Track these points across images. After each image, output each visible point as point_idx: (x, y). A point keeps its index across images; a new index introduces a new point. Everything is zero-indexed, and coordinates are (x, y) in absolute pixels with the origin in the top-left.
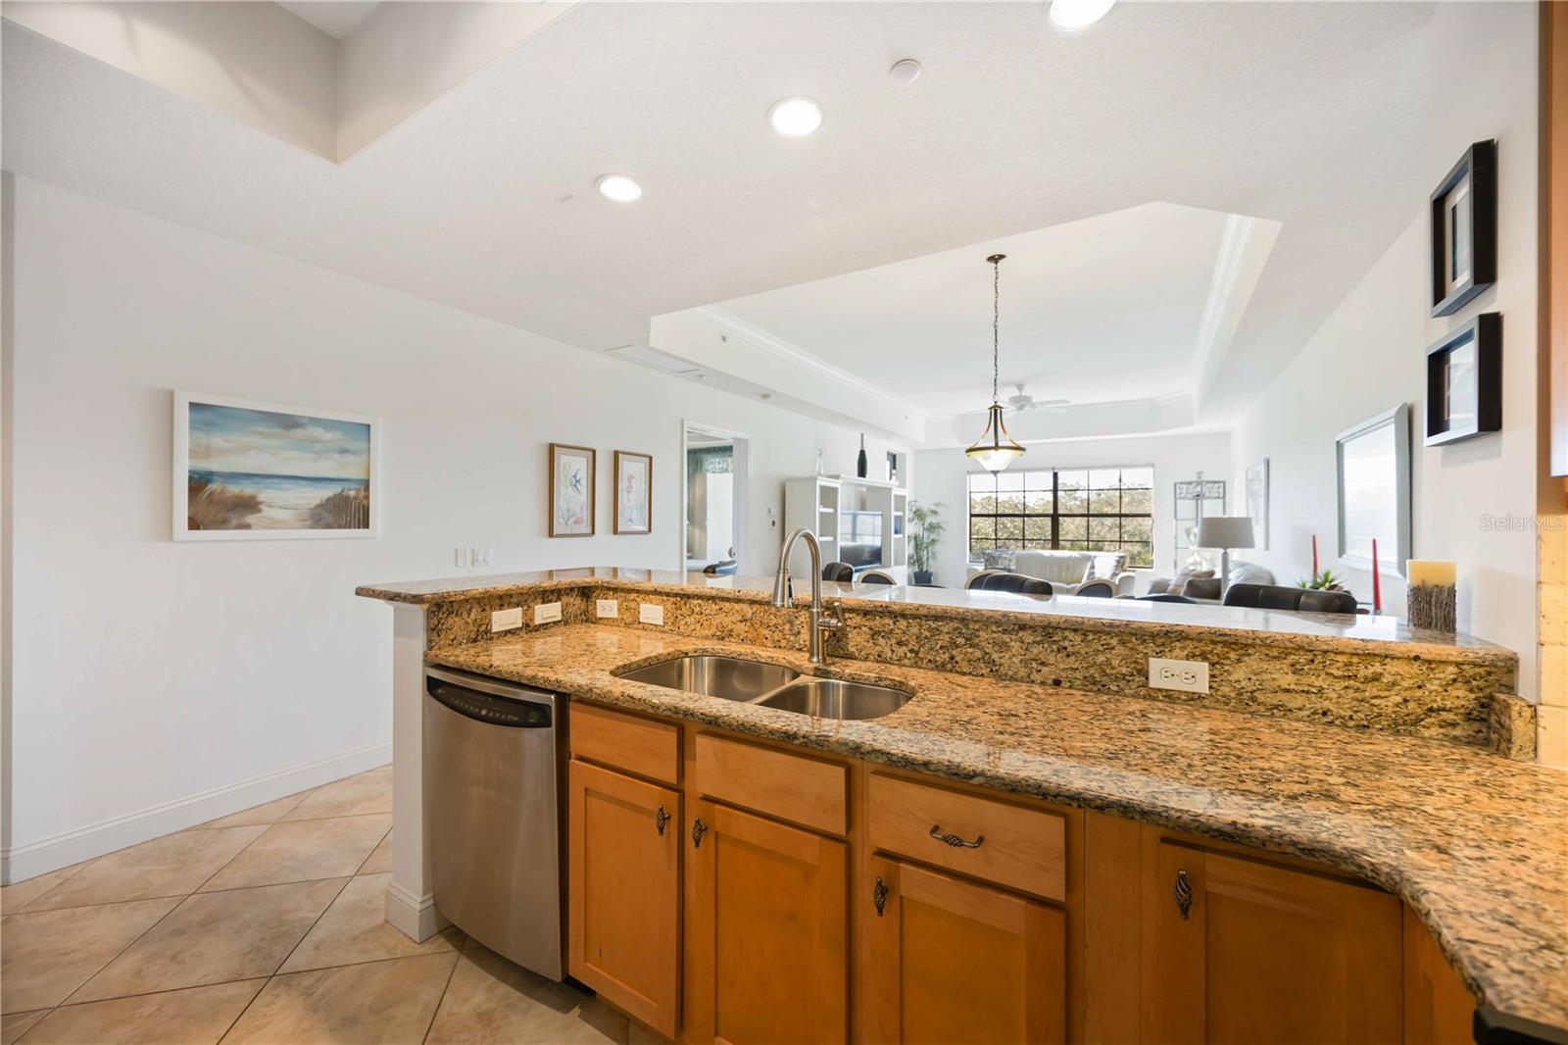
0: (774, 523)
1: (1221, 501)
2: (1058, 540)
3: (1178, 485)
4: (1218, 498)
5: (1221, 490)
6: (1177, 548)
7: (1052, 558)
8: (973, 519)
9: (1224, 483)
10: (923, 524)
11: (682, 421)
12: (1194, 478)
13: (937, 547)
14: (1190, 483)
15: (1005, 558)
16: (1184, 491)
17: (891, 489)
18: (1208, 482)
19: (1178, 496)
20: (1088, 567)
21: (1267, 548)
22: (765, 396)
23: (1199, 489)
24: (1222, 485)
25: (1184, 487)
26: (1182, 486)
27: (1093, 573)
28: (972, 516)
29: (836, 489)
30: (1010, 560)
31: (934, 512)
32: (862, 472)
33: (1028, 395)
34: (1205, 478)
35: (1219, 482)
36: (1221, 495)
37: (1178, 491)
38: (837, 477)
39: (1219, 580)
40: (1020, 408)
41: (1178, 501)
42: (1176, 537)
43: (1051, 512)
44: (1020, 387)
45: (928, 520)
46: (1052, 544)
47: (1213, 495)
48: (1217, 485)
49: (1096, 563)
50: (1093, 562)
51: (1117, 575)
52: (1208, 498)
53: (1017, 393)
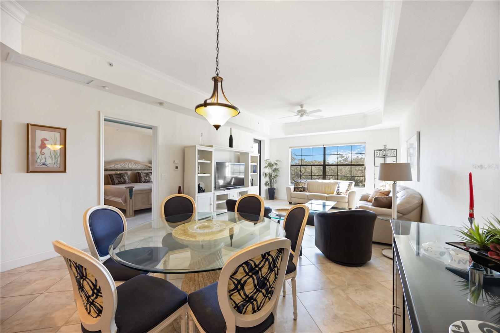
0: (177, 168)
1: (395, 158)
2: (325, 175)
3: (375, 151)
4: (394, 156)
5: (395, 153)
6: (375, 179)
7: (322, 183)
8: (292, 167)
9: (396, 150)
10: (272, 169)
11: (99, 112)
12: (383, 148)
13: (277, 178)
14: (380, 150)
15: (303, 183)
16: (378, 154)
17: (249, 153)
18: (389, 149)
19: (375, 156)
20: (337, 187)
21: (419, 180)
22: (161, 104)
23: (385, 153)
24: (395, 150)
25: (378, 152)
26: (377, 151)
27: (339, 190)
28: (291, 165)
29: (211, 152)
30: (305, 184)
31: (276, 164)
32: (231, 145)
33: (304, 109)
34: (388, 147)
35: (394, 149)
36: (395, 156)
37: (376, 154)
38: (212, 146)
39: (391, 197)
40: (302, 115)
41: (376, 158)
42: (375, 174)
43: (323, 164)
44: (302, 106)
45: (274, 167)
46: (323, 177)
47: (392, 155)
48: (393, 151)
49: (340, 185)
50: (339, 185)
51: (349, 190)
52: (389, 157)
53: (300, 108)
